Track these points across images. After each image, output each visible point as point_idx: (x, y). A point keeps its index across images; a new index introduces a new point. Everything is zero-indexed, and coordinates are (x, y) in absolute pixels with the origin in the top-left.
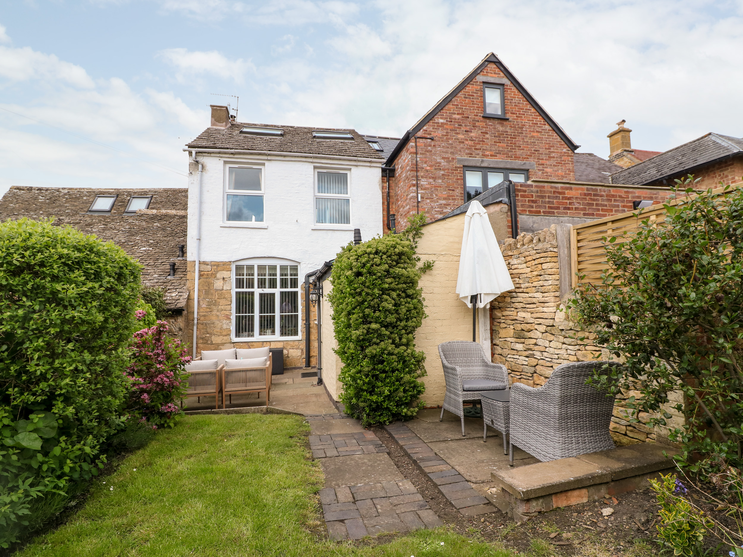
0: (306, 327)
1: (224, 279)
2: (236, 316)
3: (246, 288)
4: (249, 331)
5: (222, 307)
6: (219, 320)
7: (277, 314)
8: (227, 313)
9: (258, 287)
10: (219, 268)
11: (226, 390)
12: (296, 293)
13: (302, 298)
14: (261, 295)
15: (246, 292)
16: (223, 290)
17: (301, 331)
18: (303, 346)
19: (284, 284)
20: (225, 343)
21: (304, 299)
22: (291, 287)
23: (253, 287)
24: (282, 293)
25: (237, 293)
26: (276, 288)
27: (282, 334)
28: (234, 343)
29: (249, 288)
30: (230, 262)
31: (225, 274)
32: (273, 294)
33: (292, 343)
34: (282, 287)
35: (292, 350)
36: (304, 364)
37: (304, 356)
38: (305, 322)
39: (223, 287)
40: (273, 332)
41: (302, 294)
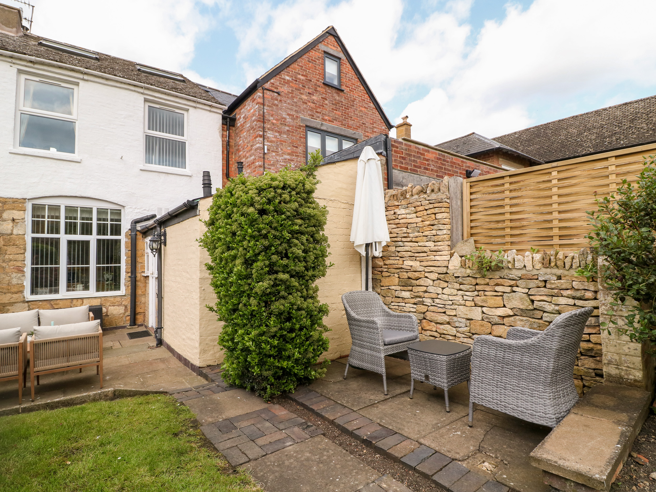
0: (131, 281)
1: (13, 220)
2: (32, 269)
3: (48, 233)
4: (51, 286)
5: (11, 257)
6: (6, 274)
7: (93, 265)
8: (19, 264)
9: (66, 233)
10: (7, 206)
11: (36, 369)
12: (118, 242)
13: (126, 247)
14: (70, 243)
15: (47, 239)
16: (12, 234)
17: (125, 285)
18: (127, 302)
19: (102, 230)
20: (15, 303)
21: (130, 249)
22: (112, 234)
23: (58, 232)
24: (99, 241)
25: (33, 239)
26: (91, 234)
27: (99, 288)
28: (28, 302)
29: (52, 233)
30: (25, 199)
31: (16, 214)
32: (88, 243)
33: (112, 299)
34: (99, 233)
35: (112, 307)
36: (129, 322)
37: (129, 313)
38: (130, 274)
39: (12, 231)
40: (86, 288)
41: (126, 242)
